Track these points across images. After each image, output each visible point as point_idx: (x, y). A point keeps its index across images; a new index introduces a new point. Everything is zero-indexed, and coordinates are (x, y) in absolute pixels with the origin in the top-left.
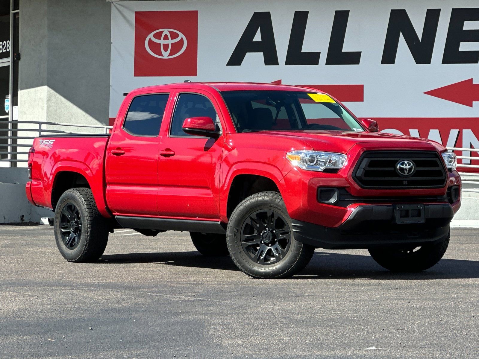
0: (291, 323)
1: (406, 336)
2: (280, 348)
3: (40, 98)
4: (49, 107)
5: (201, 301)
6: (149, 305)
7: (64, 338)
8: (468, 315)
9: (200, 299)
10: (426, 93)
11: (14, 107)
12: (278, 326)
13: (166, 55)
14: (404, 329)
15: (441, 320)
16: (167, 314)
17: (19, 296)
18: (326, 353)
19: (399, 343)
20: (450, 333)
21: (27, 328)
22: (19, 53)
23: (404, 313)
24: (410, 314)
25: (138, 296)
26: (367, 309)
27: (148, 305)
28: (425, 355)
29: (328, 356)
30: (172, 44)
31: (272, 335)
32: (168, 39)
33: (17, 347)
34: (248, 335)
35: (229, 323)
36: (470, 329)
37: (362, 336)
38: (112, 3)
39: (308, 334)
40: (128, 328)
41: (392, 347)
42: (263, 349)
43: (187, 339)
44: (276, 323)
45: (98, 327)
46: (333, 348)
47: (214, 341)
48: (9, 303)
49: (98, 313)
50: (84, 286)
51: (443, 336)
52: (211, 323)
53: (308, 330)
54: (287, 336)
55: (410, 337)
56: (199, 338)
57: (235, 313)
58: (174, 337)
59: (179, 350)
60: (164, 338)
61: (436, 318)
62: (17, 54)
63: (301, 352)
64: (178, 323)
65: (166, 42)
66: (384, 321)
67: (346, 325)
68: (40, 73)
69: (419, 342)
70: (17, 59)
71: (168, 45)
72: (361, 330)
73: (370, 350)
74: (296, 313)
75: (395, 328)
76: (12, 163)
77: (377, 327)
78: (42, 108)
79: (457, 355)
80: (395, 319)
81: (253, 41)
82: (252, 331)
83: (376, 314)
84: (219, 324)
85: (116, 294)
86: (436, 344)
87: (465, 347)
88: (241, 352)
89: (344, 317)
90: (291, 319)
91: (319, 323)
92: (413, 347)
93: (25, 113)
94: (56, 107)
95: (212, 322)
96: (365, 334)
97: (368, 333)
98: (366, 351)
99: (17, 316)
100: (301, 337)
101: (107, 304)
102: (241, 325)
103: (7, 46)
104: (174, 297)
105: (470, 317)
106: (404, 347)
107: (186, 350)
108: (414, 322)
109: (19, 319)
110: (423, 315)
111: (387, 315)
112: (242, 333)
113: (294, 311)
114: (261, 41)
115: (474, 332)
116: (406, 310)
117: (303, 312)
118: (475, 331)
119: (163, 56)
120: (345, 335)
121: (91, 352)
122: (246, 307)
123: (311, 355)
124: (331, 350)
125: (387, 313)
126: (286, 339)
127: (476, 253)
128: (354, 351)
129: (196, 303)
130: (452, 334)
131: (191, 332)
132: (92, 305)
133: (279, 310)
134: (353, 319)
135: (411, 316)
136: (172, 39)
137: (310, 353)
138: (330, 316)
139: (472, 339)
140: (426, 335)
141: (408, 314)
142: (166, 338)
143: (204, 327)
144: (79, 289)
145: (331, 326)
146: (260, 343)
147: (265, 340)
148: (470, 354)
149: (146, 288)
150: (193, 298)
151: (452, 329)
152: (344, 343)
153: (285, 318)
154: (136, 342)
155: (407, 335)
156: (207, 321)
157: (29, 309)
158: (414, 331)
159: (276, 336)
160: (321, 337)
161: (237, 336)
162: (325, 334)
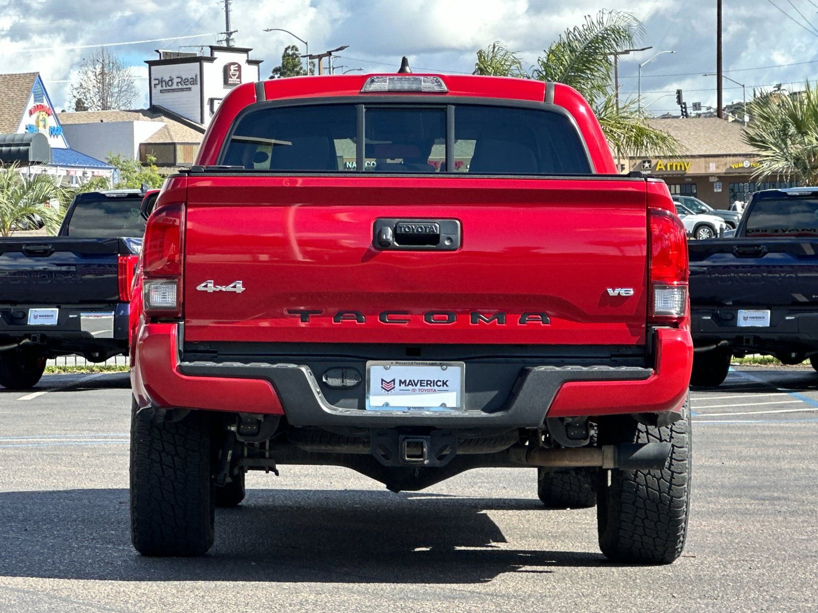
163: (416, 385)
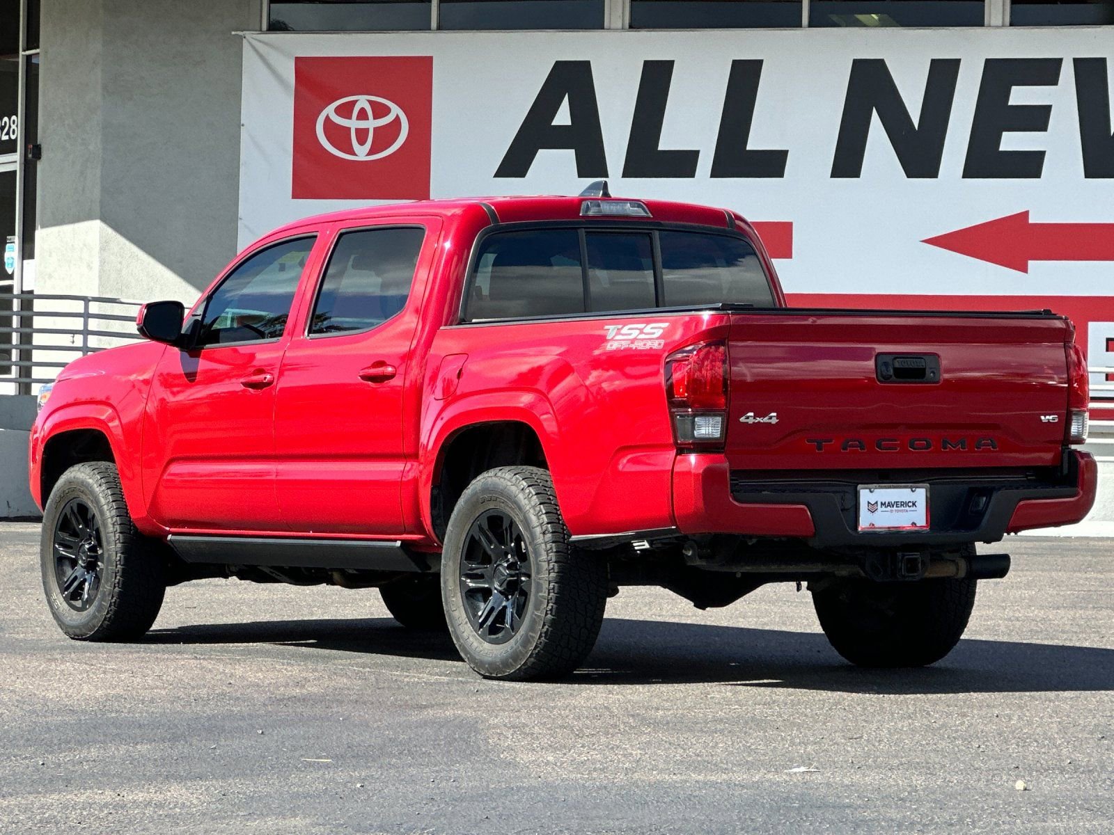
0: (645, 725)
1: (864, 749)
2: (626, 768)
3: (85, 245)
4: (103, 262)
5: (463, 684)
6: (361, 690)
7: (215, 748)
8: (987, 714)
9: (460, 679)
10: (929, 241)
11: (24, 261)
12: (619, 730)
13: (361, 153)
14: (861, 737)
15: (935, 722)
16: (400, 706)
17: (93, 670)
18: (713, 778)
19: (850, 761)
20: (948, 744)
21: (137, 731)
22: (38, 143)
23: (865, 709)
24: (875, 711)
25: (335, 673)
26: (792, 701)
27: (358, 690)
28: (896, 781)
29: (717, 783)
30: (375, 129)
31: (610, 746)
32: (367, 119)
33: (131, 764)
34: (565, 747)
35: (525, 725)
36: (987, 738)
37: (782, 749)
38: (245, 37)
39: (679, 745)
40: (332, 732)
41: (837, 768)
42: (595, 770)
43: (449, 752)
44: (616, 726)
45: (273, 731)
46: (726, 769)
47: (502, 756)
48: (81, 684)
49: (265, 705)
50: (219, 651)
51: (935, 750)
52: (490, 724)
53: (678, 738)
54: (639, 748)
55: (872, 752)
56: (471, 751)
57: (534, 707)
58: (423, 749)
59: (437, 771)
60: (404, 750)
61: (926, 717)
62: (33, 146)
63: (666, 776)
64: (426, 723)
65: (362, 124)
66: (824, 723)
67: (750, 729)
68: (83, 190)
69: (887, 759)
70: (33, 157)
71: (367, 130)
72: (780, 738)
73: (795, 773)
74: (652, 708)
75: (843, 736)
76: (21, 385)
77: (809, 733)
78: (89, 266)
79: (955, 781)
80: (845, 720)
81: (552, 124)
82: (571, 739)
83: (808, 710)
84: (505, 725)
85: (289, 669)
86: (918, 763)
87: (972, 768)
88: (554, 774)
89: (746, 714)
90: (644, 719)
91: (699, 725)
92: (876, 769)
93: (50, 276)
94: (121, 263)
95: (491, 722)
96: (787, 746)
97: (792, 743)
98: (790, 774)
99: (107, 708)
100: (665, 749)
101: (278, 688)
102: (548, 729)
103: (10, 127)
104: (408, 676)
105: (990, 717)
106: (859, 768)
107: (451, 770)
108: (881, 725)
109: (113, 715)
110: (901, 712)
111: (830, 712)
112: (552, 742)
113: (648, 703)
114: (570, 124)
115: (994, 743)
116: (868, 703)
117: (667, 705)
118: (996, 742)
119: (354, 154)
120: (750, 747)
121: (274, 774)
122: (553, 696)
123: (686, 781)
124: (722, 772)
125: (830, 709)
126: (637, 753)
127: (1023, 591)
128: (765, 774)
129: (454, 688)
130: (951, 747)
131: (455, 739)
132: (248, 691)
133: (619, 701)
134: (763, 718)
135: (878, 713)
136: (375, 118)
137: (684, 777)
138: (720, 713)
139: (988, 756)
140: (903, 747)
141: (872, 711)
142: (408, 751)
143: (477, 731)
144: (212, 659)
145: (722, 731)
146: (588, 759)
147: (597, 755)
148: (979, 780)
149: (346, 659)
150: (445, 679)
151: (954, 737)
152: (747, 761)
153: (633, 716)
154: (353, 757)
155: (866, 749)
156: (482, 722)
157: (126, 696)
158: (879, 741)
159: (618, 747)
160: (703, 751)
161: (542, 749)
162: (711, 744)
163: (893, 506)
